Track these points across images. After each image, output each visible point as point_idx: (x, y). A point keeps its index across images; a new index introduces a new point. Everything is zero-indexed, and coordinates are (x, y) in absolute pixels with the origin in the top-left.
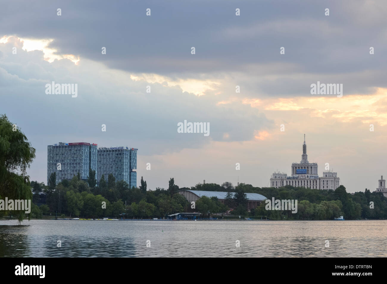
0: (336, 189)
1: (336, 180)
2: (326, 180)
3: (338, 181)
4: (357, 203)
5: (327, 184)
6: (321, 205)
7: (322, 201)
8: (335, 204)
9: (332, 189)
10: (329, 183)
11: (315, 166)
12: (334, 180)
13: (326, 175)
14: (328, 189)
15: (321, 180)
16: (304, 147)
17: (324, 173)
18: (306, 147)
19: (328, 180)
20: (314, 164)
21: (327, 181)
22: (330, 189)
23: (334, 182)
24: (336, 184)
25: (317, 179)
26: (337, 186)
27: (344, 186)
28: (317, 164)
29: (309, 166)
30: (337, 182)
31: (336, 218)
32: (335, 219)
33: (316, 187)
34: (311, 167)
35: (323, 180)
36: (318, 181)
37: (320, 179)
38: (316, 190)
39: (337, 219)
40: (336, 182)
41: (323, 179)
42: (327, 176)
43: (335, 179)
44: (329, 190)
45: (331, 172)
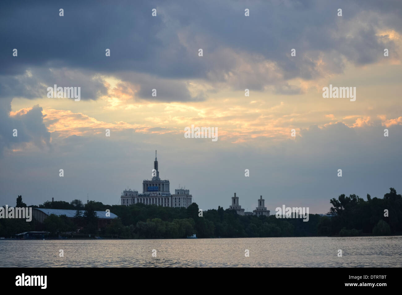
0: (188, 206)
1: (189, 197)
2: (178, 197)
3: (191, 199)
4: (209, 221)
5: (179, 201)
6: (173, 223)
7: (174, 219)
8: (187, 222)
9: (184, 206)
10: (182, 201)
11: (167, 183)
12: (186, 197)
13: (178, 193)
14: (180, 206)
15: (173, 197)
16: (156, 164)
17: (176, 190)
18: (157, 163)
19: (180, 197)
20: (166, 181)
21: (179, 199)
22: (183, 206)
23: (186, 199)
24: (188, 202)
25: (169, 196)
26: (190, 204)
27: (197, 204)
28: (168, 181)
29: (161, 183)
30: (190, 200)
31: (189, 236)
32: (188, 237)
33: (168, 205)
34: (163, 184)
35: (175, 197)
36: (170, 198)
37: (172, 196)
38: (168, 207)
39: (190, 237)
40: (188, 200)
41: (175, 196)
42: (180, 193)
43: (187, 196)
44: (181, 207)
45: (183, 189)
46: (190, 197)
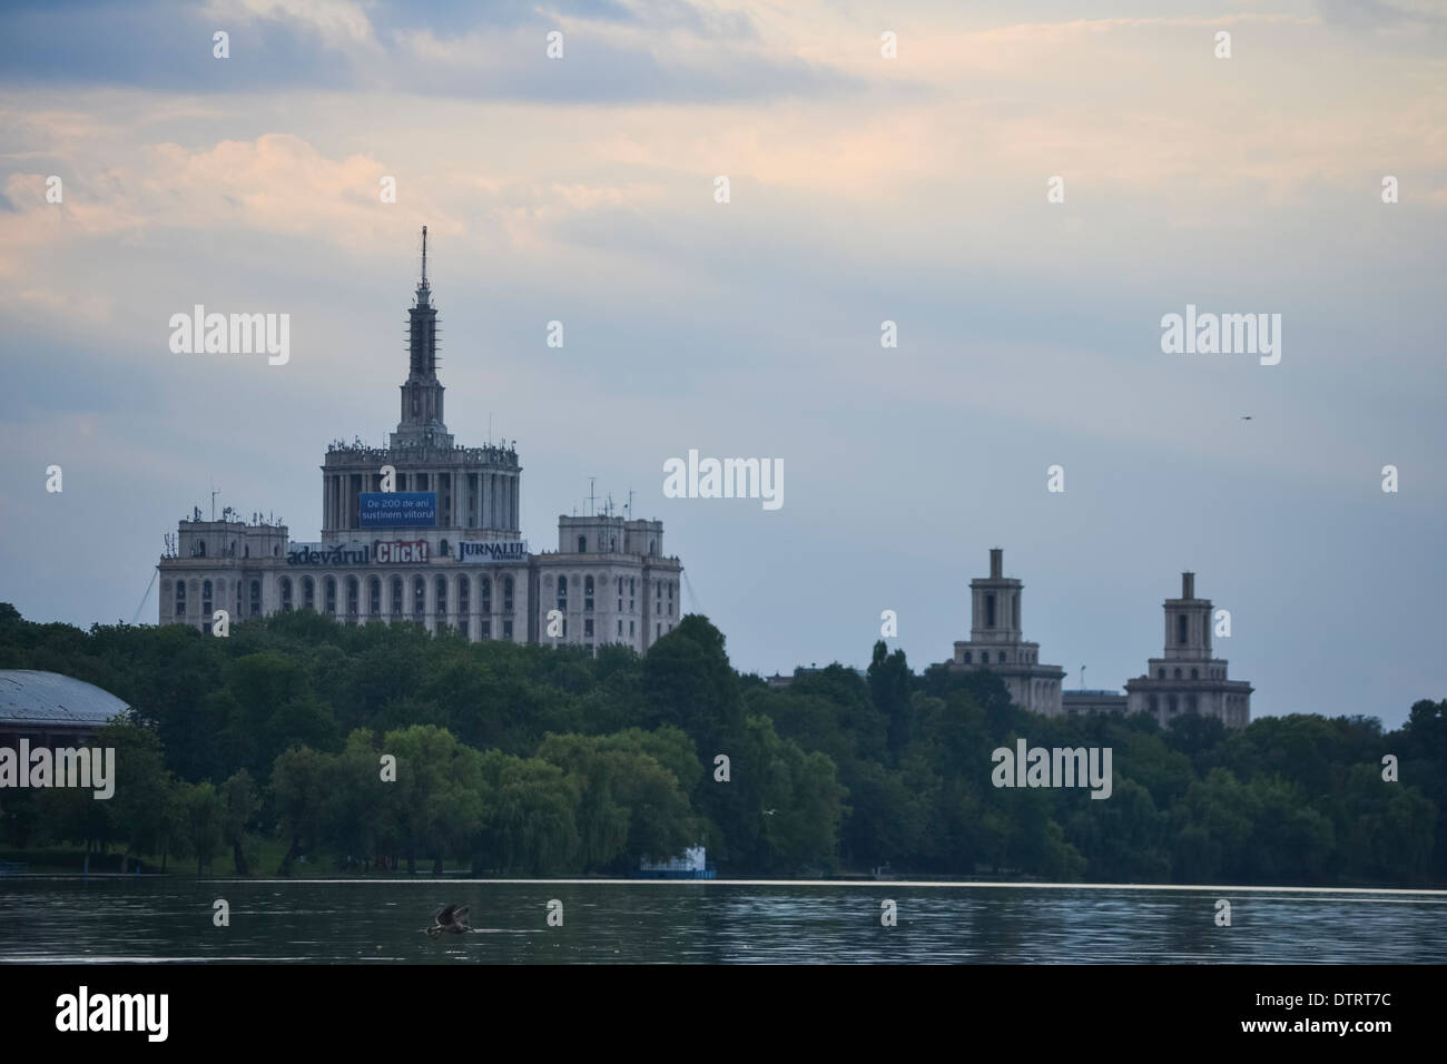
0: (652, 640)
1: (659, 575)
2: (583, 573)
3: (673, 587)
4: (808, 751)
5: (590, 603)
6: (541, 764)
7: (550, 735)
8: (644, 756)
9: (626, 640)
10: (608, 597)
11: (498, 469)
12: (637, 574)
13: (582, 541)
14: (596, 642)
15: (544, 573)
16: (423, 323)
17: (566, 524)
18: (433, 322)
19: (596, 573)
20: (491, 452)
21: (590, 582)
22: (613, 639)
23: (638, 590)
24: (653, 609)
25: (516, 567)
26: (663, 624)
27: (713, 622)
28: (513, 456)
29: (455, 467)
30: (665, 593)
31: (654, 862)
32: (646, 867)
33: (508, 627)
34: (472, 480)
35: (555, 574)
36: (521, 581)
37: (534, 565)
38: (506, 646)
39: (662, 867)
40: (653, 593)
41: (559, 565)
42: (592, 544)
43: (647, 569)
44: (604, 649)
45: (616, 513)
46: (668, 576)
